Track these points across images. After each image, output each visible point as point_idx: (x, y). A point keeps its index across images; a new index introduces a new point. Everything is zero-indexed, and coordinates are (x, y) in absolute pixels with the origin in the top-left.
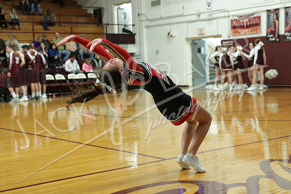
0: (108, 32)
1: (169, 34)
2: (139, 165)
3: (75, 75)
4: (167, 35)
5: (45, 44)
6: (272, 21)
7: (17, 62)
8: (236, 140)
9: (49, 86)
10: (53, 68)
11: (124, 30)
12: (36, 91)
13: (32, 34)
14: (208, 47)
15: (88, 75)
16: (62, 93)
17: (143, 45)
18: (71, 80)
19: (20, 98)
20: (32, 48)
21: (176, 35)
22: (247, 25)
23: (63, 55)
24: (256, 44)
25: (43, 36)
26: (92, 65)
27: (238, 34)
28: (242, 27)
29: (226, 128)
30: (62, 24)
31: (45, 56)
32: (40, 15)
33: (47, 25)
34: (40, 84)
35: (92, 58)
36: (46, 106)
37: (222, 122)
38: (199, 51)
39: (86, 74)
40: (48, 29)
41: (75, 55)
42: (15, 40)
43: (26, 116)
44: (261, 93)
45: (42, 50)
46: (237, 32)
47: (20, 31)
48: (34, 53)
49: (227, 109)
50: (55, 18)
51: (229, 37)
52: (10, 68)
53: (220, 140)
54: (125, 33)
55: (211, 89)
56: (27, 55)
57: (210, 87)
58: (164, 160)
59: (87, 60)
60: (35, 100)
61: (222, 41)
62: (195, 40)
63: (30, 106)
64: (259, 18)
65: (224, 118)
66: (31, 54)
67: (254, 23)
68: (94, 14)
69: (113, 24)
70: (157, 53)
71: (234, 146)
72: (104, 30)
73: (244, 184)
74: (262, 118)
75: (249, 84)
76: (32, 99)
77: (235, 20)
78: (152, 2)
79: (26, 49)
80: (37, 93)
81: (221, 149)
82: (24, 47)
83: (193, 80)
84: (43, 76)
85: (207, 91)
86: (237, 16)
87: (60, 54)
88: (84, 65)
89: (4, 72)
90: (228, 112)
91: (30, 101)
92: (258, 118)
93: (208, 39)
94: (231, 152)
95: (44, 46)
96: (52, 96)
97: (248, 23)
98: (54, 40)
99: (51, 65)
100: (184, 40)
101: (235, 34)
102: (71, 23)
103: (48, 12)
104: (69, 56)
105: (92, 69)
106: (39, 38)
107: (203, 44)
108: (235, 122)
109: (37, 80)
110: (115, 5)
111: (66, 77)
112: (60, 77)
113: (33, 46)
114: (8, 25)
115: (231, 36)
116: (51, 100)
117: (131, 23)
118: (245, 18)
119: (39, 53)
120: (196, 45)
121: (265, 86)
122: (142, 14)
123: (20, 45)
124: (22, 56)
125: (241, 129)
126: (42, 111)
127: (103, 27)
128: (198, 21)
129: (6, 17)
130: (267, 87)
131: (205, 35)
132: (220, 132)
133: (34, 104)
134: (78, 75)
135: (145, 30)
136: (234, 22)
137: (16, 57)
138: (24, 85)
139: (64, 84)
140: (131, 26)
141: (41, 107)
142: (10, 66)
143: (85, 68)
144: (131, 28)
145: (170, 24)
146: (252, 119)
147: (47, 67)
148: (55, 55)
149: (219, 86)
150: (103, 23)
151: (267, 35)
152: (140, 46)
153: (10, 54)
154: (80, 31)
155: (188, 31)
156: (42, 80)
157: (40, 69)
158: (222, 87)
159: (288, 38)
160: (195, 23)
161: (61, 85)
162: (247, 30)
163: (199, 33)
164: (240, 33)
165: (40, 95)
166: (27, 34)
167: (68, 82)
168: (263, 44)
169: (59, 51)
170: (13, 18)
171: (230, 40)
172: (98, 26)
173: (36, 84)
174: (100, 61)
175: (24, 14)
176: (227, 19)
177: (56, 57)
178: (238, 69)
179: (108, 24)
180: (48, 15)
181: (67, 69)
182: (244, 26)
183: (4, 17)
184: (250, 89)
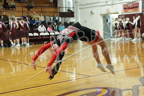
0: (60, 12)
1: (91, 12)
2: (76, 79)
3: (43, 33)
4: (91, 13)
5: (28, 18)
7: (15, 27)
8: (127, 66)
9: (31, 39)
10: (33, 30)
11: (68, 10)
12: (24, 41)
13: (22, 13)
14: (112, 18)
15: (50, 33)
16: (37, 43)
17: (78, 18)
18: (42, 36)
19: (16, 45)
20: (22, 20)
21: (95, 13)
22: (132, 7)
23: (38, 23)
24: (136, 17)
25: (27, 13)
26: (52, 28)
27: (127, 12)
29: (121, 60)
30: (37, 8)
31: (28, 24)
32: (26, 3)
33: (29, 8)
34: (26, 38)
35: (52, 25)
36: (29, 49)
37: (119, 57)
38: (107, 21)
39: (49, 33)
40: (30, 10)
41: (43, 23)
42: (13, 16)
43: (19, 54)
44: (139, 42)
45: (27, 21)
46: (127, 11)
47: (16, 11)
48: (23, 22)
49: (122, 50)
50: (33, 4)
51: (123, 13)
52: (11, 30)
53: (118, 67)
54: (69, 12)
55: (113, 40)
56: (20, 23)
57: (113, 39)
58: (89, 76)
59: (50, 26)
60: (23, 46)
61: (119, 16)
62: (105, 15)
63: (21, 49)
64: (138, 3)
65: (120, 55)
66: (21, 22)
67: (135, 6)
68: (53, 2)
69: (63, 7)
70: (85, 22)
71: (125, 70)
72: (58, 10)
73: (131, 89)
74: (139, 55)
75: (133, 38)
76: (22, 45)
77: (125, 5)
79: (19, 20)
80: (25, 42)
81: (118, 71)
82: (18, 19)
83: (104, 35)
84: (28, 34)
85: (111, 41)
86: (127, 3)
87: (36, 23)
88: (48, 28)
89: (8, 32)
90: (122, 52)
91: (21, 47)
92: (138, 55)
93: (112, 15)
94: (123, 73)
95: (28, 19)
96: (32, 44)
97: (132, 6)
98: (33, 15)
99: (32, 28)
100: (99, 15)
101: (126, 12)
102: (41, 7)
103: (30, 1)
104: (40, 24)
105: (52, 30)
106: (25, 14)
107: (109, 17)
108: (126, 57)
109: (24, 36)
111: (39, 34)
112: (36, 34)
113: (22, 19)
114: (10, 8)
115: (124, 13)
116: (31, 46)
117: (72, 7)
118: (131, 4)
119: (25, 22)
120: (106, 18)
121: (141, 39)
122: (78, 2)
123: (16, 18)
124: (17, 23)
125: (129, 61)
126: (27, 52)
127: (58, 9)
128: (106, 5)
129: (9, 4)
130: (142, 39)
131: (110, 13)
132: (118, 62)
133: (23, 48)
134: (45, 33)
135: (79, 10)
136: (125, 6)
137: (14, 25)
138: (18, 39)
139: (38, 38)
140: (72, 8)
141: (27, 50)
142: (11, 29)
143: (49, 30)
144: (72, 9)
145: (92, 7)
146: (135, 56)
147: (29, 29)
148: (33, 23)
149: (117, 39)
150: (58, 7)
151: (142, 12)
152: (77, 18)
153: (11, 23)
154: (46, 11)
155: (101, 11)
156: (27, 36)
157: (26, 30)
158: (119, 39)
160: (105, 6)
161: (36, 38)
162: (132, 10)
163: (107, 12)
164: (128, 11)
165: (26, 44)
166: (19, 12)
167: (40, 37)
168: (140, 17)
169: (36, 21)
170: (12, 4)
171: (123, 15)
172: (55, 8)
173: (24, 38)
174: (56, 26)
175: (18, 3)
176: (121, 4)
177: (34, 24)
178: (127, 30)
179: (60, 7)
180: (30, 3)
181: (40, 31)
182: (130, 8)
183: (8, 4)
184: (133, 40)
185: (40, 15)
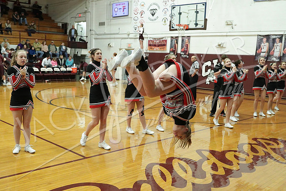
4: (108, 46)
5: (27, 46)
6: (173, 44)
13: (19, 39)
21: (113, 46)
26: (57, 62)
28: (155, 46)
32: (26, 25)
33: (30, 32)
35: (57, 57)
42: (7, 42)
46: (152, 48)
54: (81, 41)
59: (54, 58)
64: (166, 41)
67: (162, 44)
68: (62, 27)
78: (100, 23)
83: (122, 75)
86: (152, 38)
97: (159, 43)
100: (118, 49)
104: (42, 55)
110: (76, 22)
111: (40, 70)
112: (36, 69)
114: (3, 31)
115: (148, 50)
117: (85, 35)
118: (157, 40)
122: (93, 30)
128: (128, 38)
131: (132, 48)
135: (94, 41)
136: (150, 42)
139: (38, 74)
144: (85, 39)
145: (110, 38)
148: (33, 54)
155: (121, 44)
159: (182, 56)
162: (158, 48)
163: (128, 46)
167: (41, 73)
169: (37, 52)
171: (147, 53)
172: (64, 35)
174: (63, 60)
176: (146, 39)
177: (34, 56)
185: (43, 43)
